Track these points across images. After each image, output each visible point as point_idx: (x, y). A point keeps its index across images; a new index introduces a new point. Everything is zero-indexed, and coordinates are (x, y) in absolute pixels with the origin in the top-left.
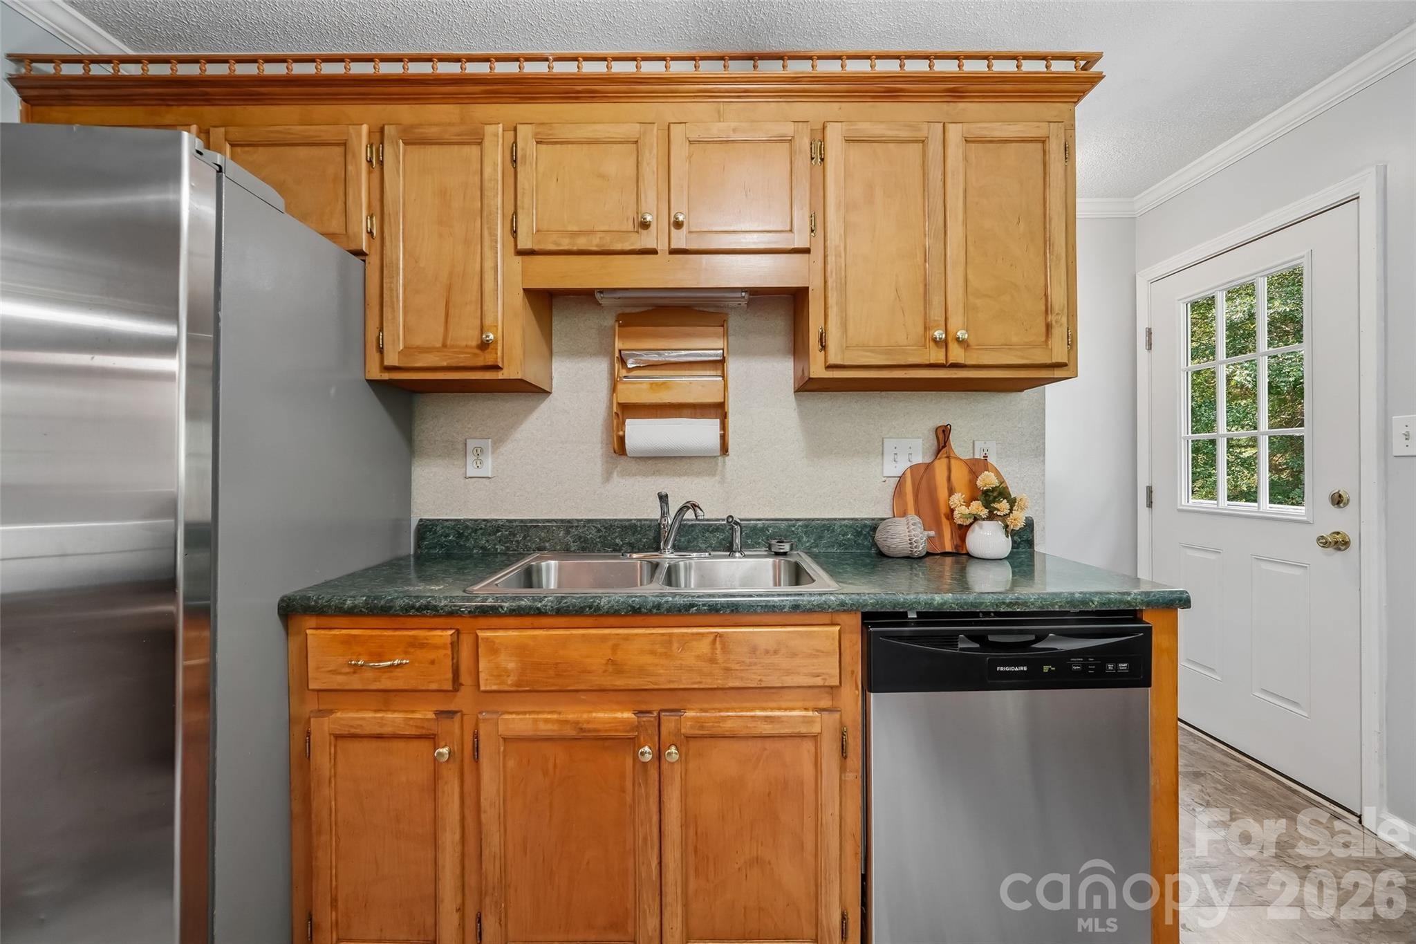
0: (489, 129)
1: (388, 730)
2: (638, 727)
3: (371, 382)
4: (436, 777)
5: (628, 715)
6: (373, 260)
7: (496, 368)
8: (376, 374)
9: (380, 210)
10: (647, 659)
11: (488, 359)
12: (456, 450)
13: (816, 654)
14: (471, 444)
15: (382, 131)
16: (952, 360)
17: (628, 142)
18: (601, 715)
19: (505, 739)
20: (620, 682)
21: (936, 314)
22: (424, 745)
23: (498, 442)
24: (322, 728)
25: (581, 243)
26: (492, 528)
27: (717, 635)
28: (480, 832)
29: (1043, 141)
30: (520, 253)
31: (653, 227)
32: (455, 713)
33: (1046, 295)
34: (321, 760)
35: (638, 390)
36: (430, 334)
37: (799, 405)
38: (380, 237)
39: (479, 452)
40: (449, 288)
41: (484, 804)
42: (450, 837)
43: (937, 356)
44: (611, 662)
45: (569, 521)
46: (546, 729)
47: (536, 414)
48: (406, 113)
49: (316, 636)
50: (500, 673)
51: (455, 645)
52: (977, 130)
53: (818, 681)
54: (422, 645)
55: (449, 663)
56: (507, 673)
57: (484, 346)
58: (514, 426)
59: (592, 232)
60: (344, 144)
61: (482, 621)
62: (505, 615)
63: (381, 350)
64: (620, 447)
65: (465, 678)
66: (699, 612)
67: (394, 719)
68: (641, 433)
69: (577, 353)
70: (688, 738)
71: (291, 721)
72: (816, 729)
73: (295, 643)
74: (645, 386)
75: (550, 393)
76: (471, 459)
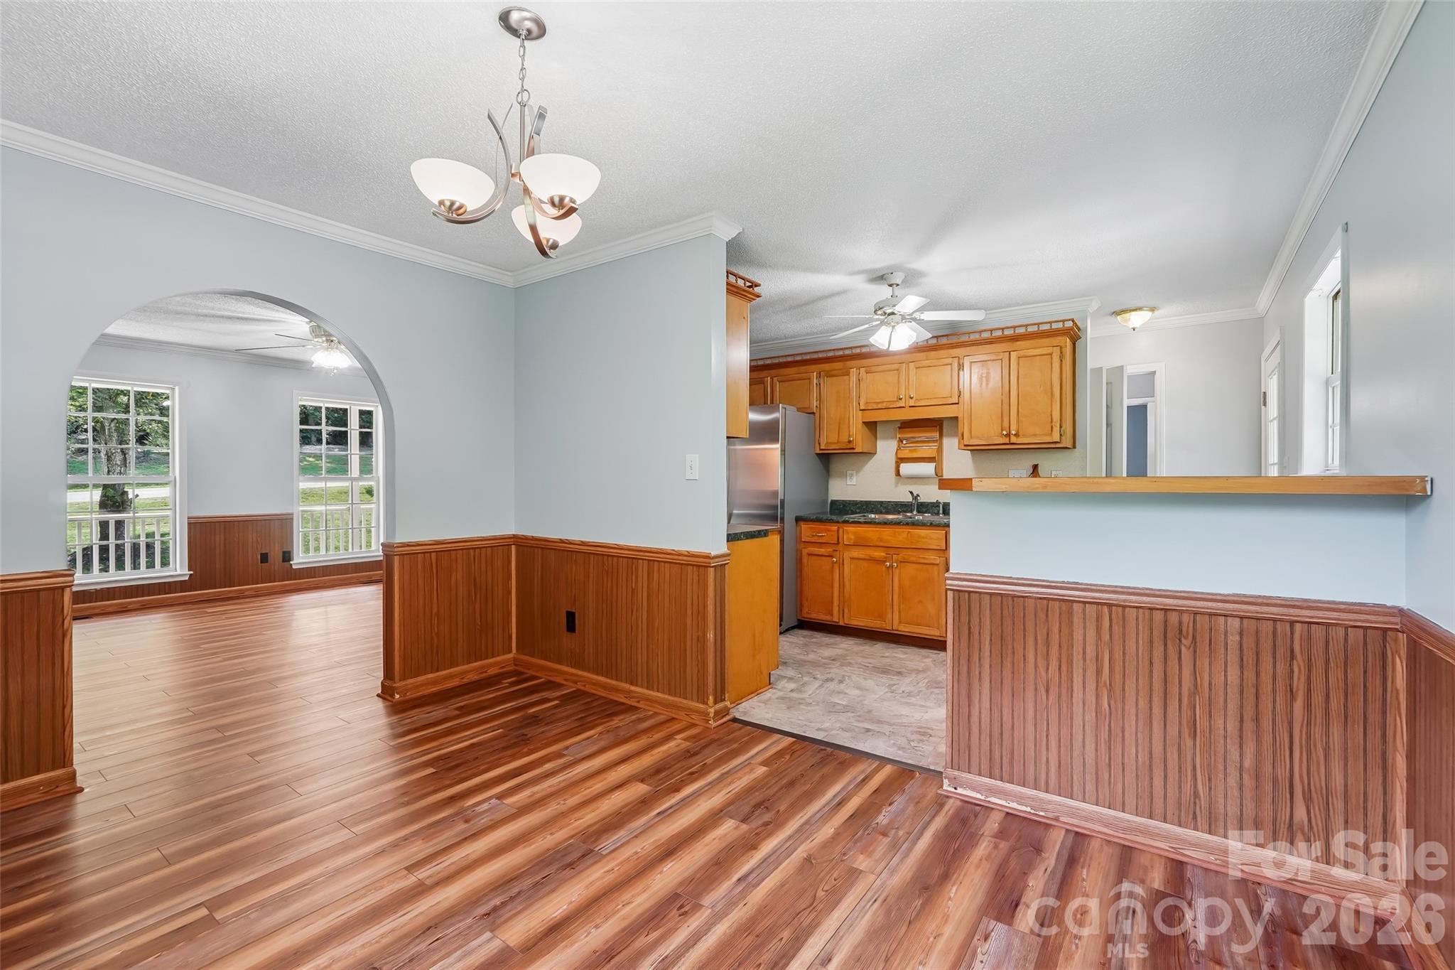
0: (852, 370)
1: (820, 553)
2: (886, 558)
3: (817, 454)
4: (833, 568)
5: (884, 554)
6: (817, 415)
7: (853, 449)
8: (818, 452)
9: (820, 399)
10: (889, 538)
11: (851, 446)
12: (843, 475)
13: (938, 539)
14: (848, 472)
15: (820, 373)
16: (1011, 442)
17: (894, 370)
18: (876, 554)
19: (851, 558)
20: (881, 544)
21: (1006, 425)
22: (830, 558)
23: (858, 472)
24: (805, 551)
25: (880, 406)
26: (855, 503)
27: (909, 532)
28: (844, 585)
29: (1051, 354)
30: (861, 410)
31: (903, 400)
32: (837, 551)
33: (1051, 415)
34: (805, 560)
35: (905, 454)
36: (834, 438)
37: (972, 456)
38: (819, 408)
39: (852, 476)
40: (840, 423)
41: (845, 576)
42: (836, 585)
43: (1007, 441)
44: (879, 538)
45: (882, 502)
46: (862, 556)
47: (871, 461)
48: (826, 367)
49: (804, 526)
50: (849, 539)
51: (838, 531)
52: (1022, 353)
53: (938, 548)
54: (829, 530)
55: (836, 535)
56: (851, 539)
57: (850, 442)
58: (863, 466)
59: (883, 402)
60: (809, 379)
61: (845, 525)
62: (850, 523)
63: (820, 444)
64: (898, 473)
65: (840, 541)
66: (903, 525)
67: (822, 551)
68: (906, 469)
69: (885, 438)
70: (901, 562)
71: (797, 550)
72: (938, 562)
73: (798, 528)
74: (907, 451)
75: (876, 453)
76: (848, 478)
